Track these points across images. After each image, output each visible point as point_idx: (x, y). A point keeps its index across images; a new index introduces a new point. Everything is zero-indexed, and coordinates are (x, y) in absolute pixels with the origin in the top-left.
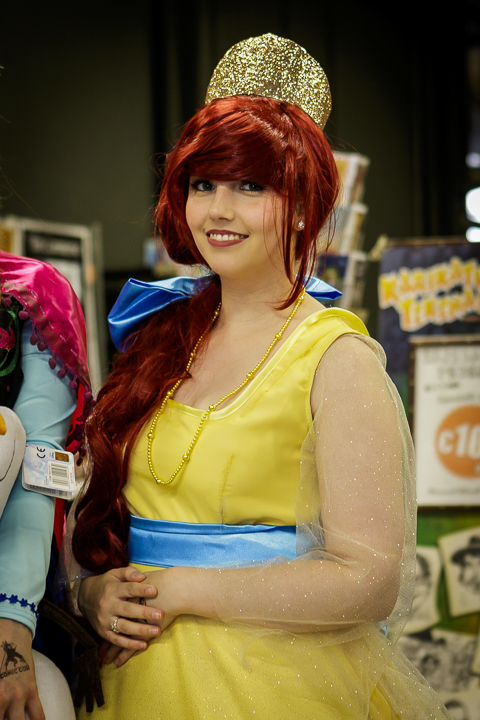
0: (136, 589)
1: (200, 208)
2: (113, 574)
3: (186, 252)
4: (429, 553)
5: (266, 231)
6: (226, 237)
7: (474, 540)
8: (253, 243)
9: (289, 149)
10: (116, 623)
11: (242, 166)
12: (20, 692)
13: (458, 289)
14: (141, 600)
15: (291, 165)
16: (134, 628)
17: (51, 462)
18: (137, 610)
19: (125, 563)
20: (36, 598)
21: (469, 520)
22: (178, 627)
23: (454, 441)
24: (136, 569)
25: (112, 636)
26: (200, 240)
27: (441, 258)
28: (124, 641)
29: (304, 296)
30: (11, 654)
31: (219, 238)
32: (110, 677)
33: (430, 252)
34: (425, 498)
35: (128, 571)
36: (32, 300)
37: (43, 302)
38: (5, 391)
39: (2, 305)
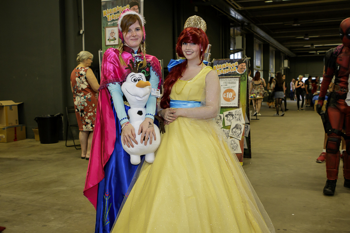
0: (172, 112)
1: (184, 47)
2: (167, 109)
3: (182, 55)
4: (222, 115)
5: (196, 51)
6: (189, 53)
7: (229, 113)
8: (194, 53)
9: (200, 37)
10: (168, 117)
11: (192, 40)
12: (152, 130)
13: (227, 68)
14: (172, 113)
15: (200, 39)
16: (171, 118)
17: (156, 91)
18: (172, 115)
19: (169, 107)
20: (154, 115)
21: (229, 109)
22: (179, 118)
23: (226, 95)
24: (172, 108)
25: (167, 119)
26: (184, 53)
27: (224, 62)
28: (169, 120)
29: (203, 63)
30: (150, 124)
31: (188, 53)
32: (166, 127)
33: (222, 61)
34: (222, 106)
35: (170, 109)
36: (152, 63)
37: (154, 63)
38: (148, 78)
39: (147, 63)
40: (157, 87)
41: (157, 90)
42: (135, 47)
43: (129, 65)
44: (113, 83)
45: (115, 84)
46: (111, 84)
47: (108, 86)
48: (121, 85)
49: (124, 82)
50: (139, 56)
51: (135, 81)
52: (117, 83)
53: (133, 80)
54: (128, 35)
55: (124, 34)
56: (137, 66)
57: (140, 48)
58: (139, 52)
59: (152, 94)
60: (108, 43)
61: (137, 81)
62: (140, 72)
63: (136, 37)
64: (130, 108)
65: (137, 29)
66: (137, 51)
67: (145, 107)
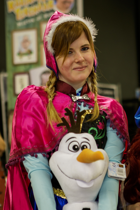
17: (118, 167)
36: (110, 112)
37: (114, 113)
38: (101, 144)
39: (100, 114)
40: (119, 159)
41: (120, 166)
42: (78, 82)
43: (63, 119)
44: (32, 156)
45: (36, 157)
46: (29, 158)
47: (24, 159)
48: (49, 159)
49: (54, 151)
50: (85, 101)
51: (75, 149)
52: (40, 155)
53: (71, 148)
54: (68, 61)
55: (60, 60)
56: (79, 119)
57: (86, 84)
58: (85, 91)
59: (111, 173)
60: (18, 60)
61: (80, 151)
62: (87, 132)
63: (84, 64)
64: (66, 202)
65: (84, 49)
66: (80, 89)
67: (97, 200)
